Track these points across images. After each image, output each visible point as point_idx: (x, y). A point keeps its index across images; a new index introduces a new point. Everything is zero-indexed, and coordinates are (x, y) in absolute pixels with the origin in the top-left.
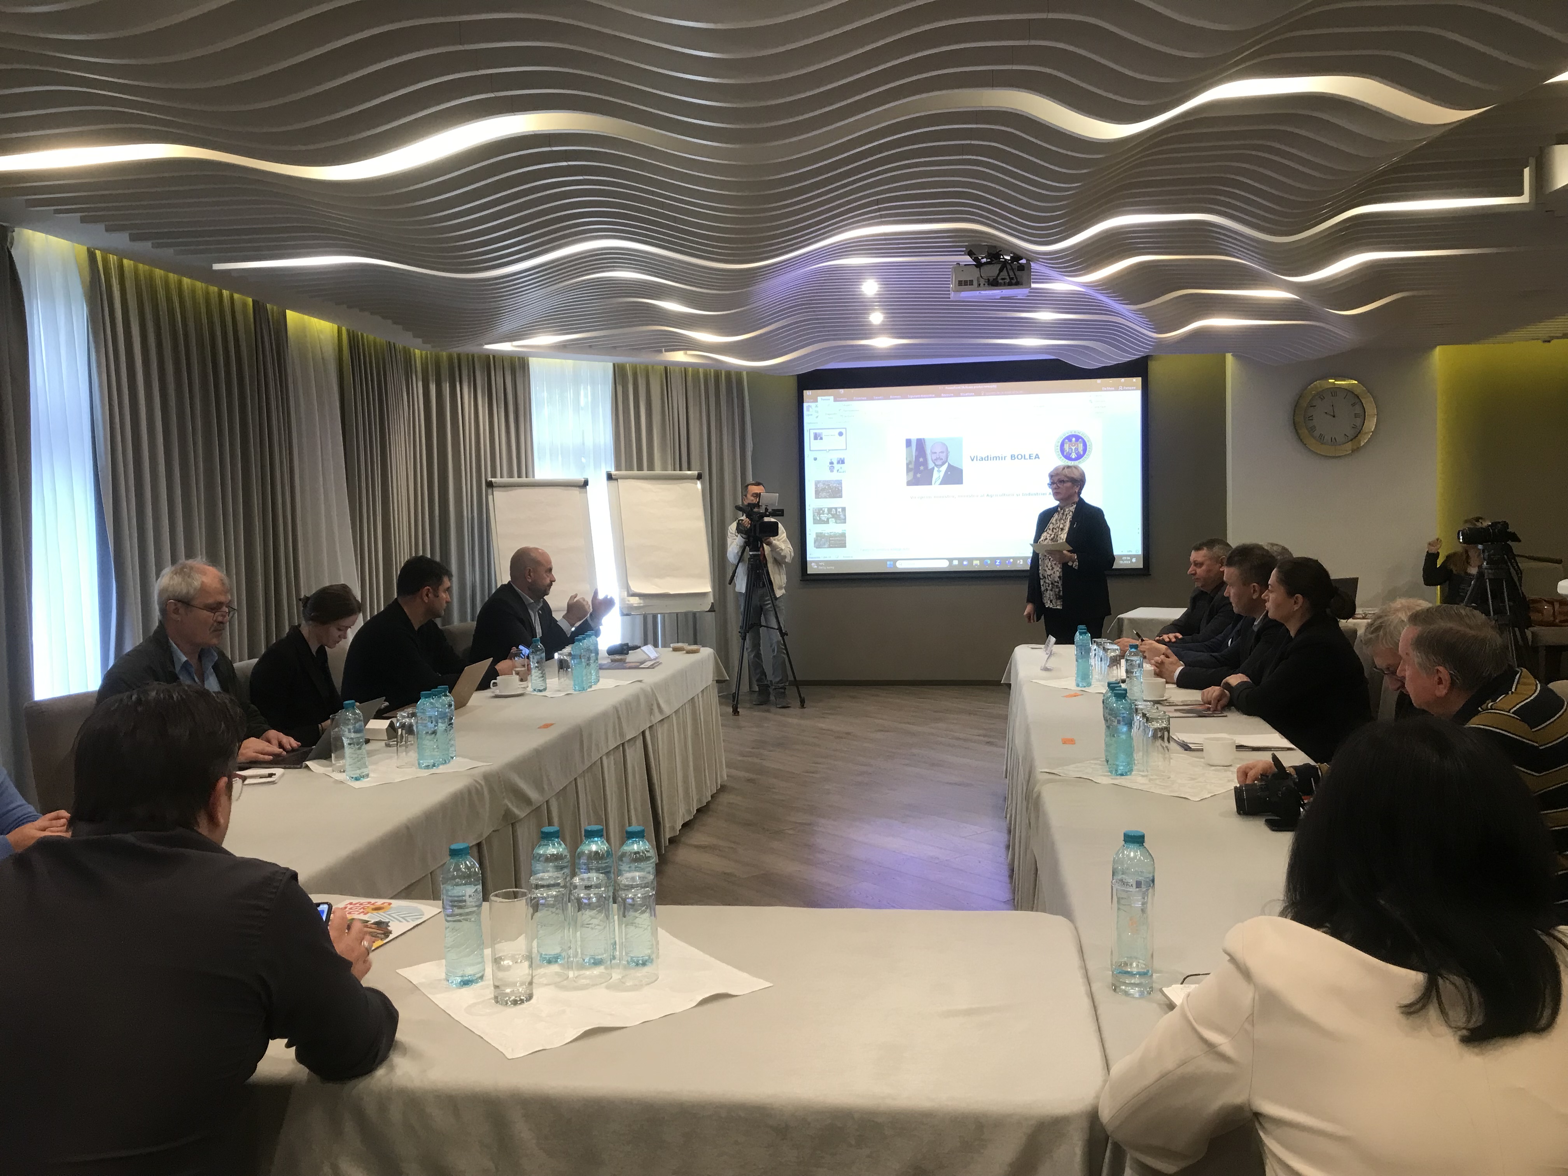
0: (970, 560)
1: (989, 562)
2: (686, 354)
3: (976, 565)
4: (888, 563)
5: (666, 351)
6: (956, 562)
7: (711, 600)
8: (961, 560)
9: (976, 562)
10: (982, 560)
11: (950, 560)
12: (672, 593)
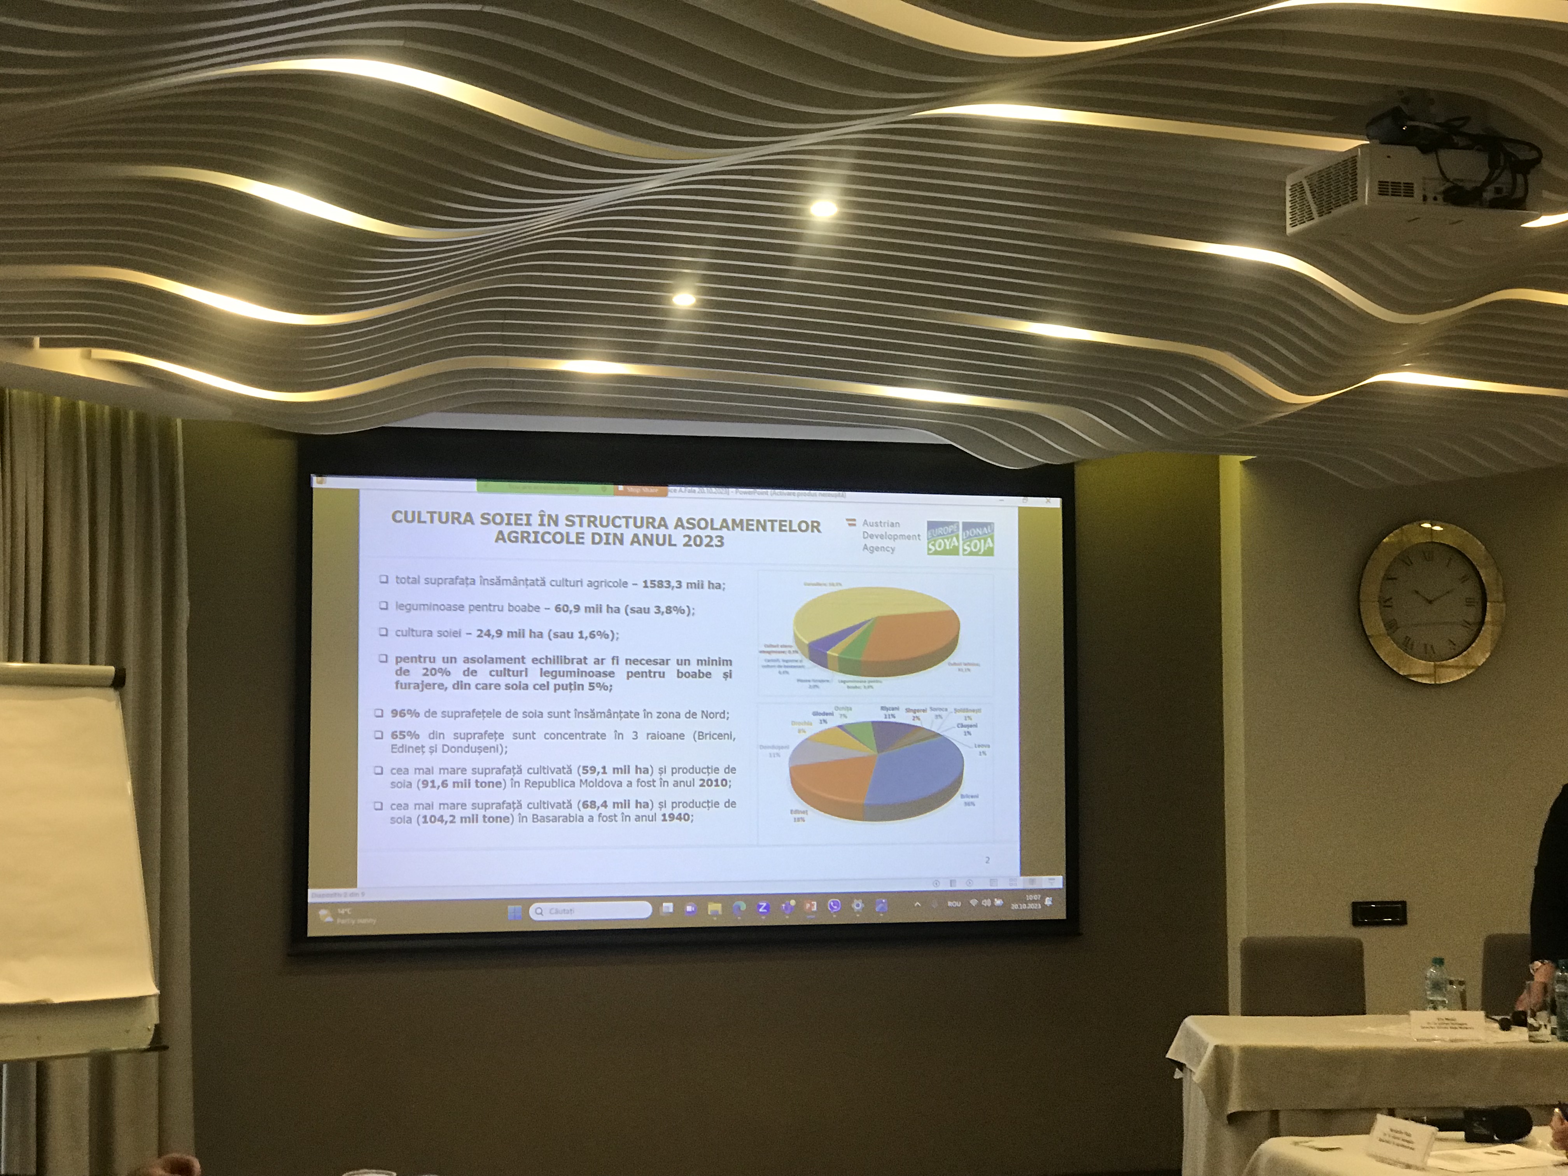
0: (702, 900)
1: (743, 906)
2: (88, 356)
3: (715, 913)
4: (510, 908)
5: (45, 344)
6: (668, 907)
7: (151, 1016)
8: (679, 901)
9: (714, 907)
10: (727, 900)
11: (656, 901)
12: (57, 1000)
